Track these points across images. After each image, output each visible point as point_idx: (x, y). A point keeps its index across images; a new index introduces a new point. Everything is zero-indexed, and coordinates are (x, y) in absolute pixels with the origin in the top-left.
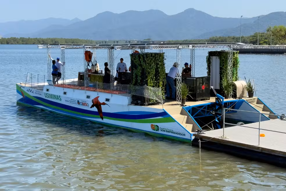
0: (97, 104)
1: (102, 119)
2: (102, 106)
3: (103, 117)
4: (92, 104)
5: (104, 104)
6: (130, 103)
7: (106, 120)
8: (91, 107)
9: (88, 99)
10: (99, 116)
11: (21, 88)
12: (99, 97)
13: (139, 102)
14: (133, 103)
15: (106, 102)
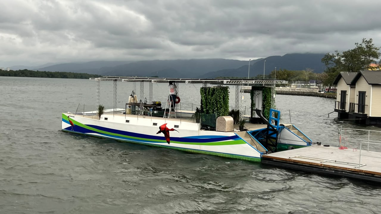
0: (164, 130)
1: (169, 143)
2: (170, 132)
3: (170, 141)
4: (160, 130)
5: (172, 130)
6: (200, 129)
7: (173, 144)
8: (157, 133)
9: (155, 126)
10: (166, 141)
11: (69, 117)
12: (167, 124)
13: (209, 127)
14: (203, 129)
15: (175, 128)
